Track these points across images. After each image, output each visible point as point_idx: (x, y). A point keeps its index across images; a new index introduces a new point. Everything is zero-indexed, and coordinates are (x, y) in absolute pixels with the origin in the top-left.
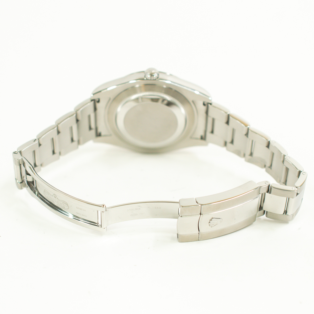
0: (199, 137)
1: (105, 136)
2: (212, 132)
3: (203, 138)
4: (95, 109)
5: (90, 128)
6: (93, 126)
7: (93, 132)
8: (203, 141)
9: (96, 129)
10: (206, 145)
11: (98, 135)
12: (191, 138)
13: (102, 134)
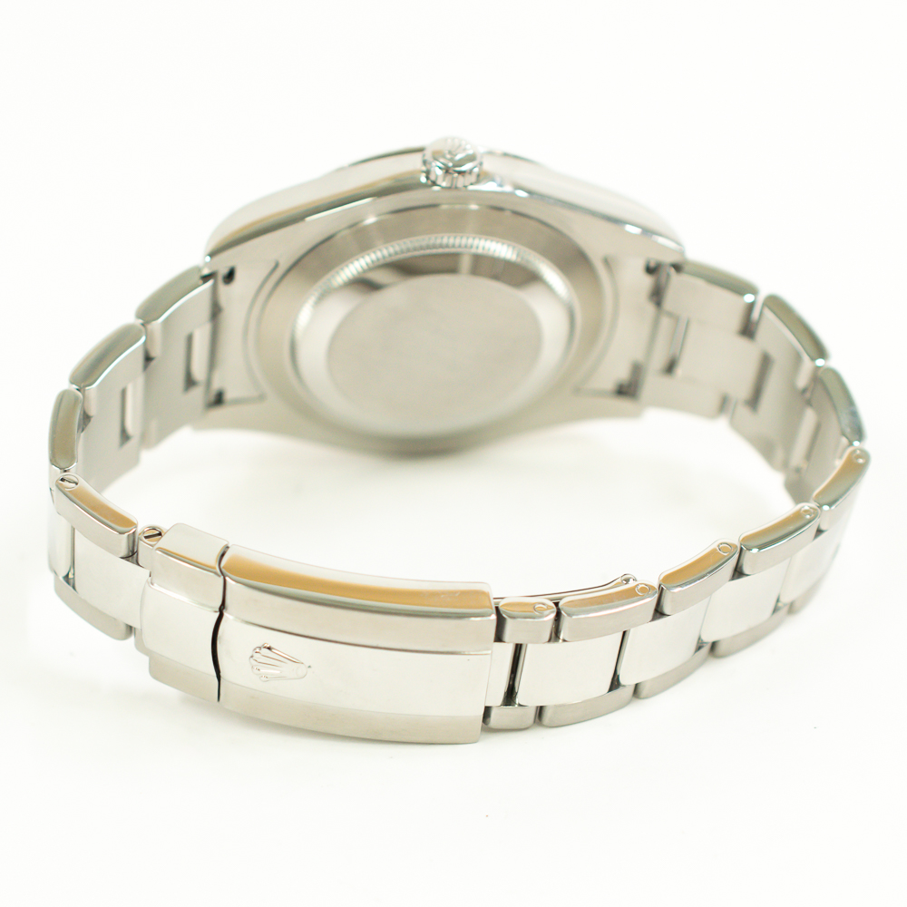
0: (611, 387)
1: (237, 402)
2: (670, 368)
3: (627, 391)
4: (216, 311)
5: (190, 382)
6: (199, 371)
7: (198, 394)
8: (624, 404)
10: (635, 415)
11: (219, 400)
12: (577, 390)
13: (229, 396)
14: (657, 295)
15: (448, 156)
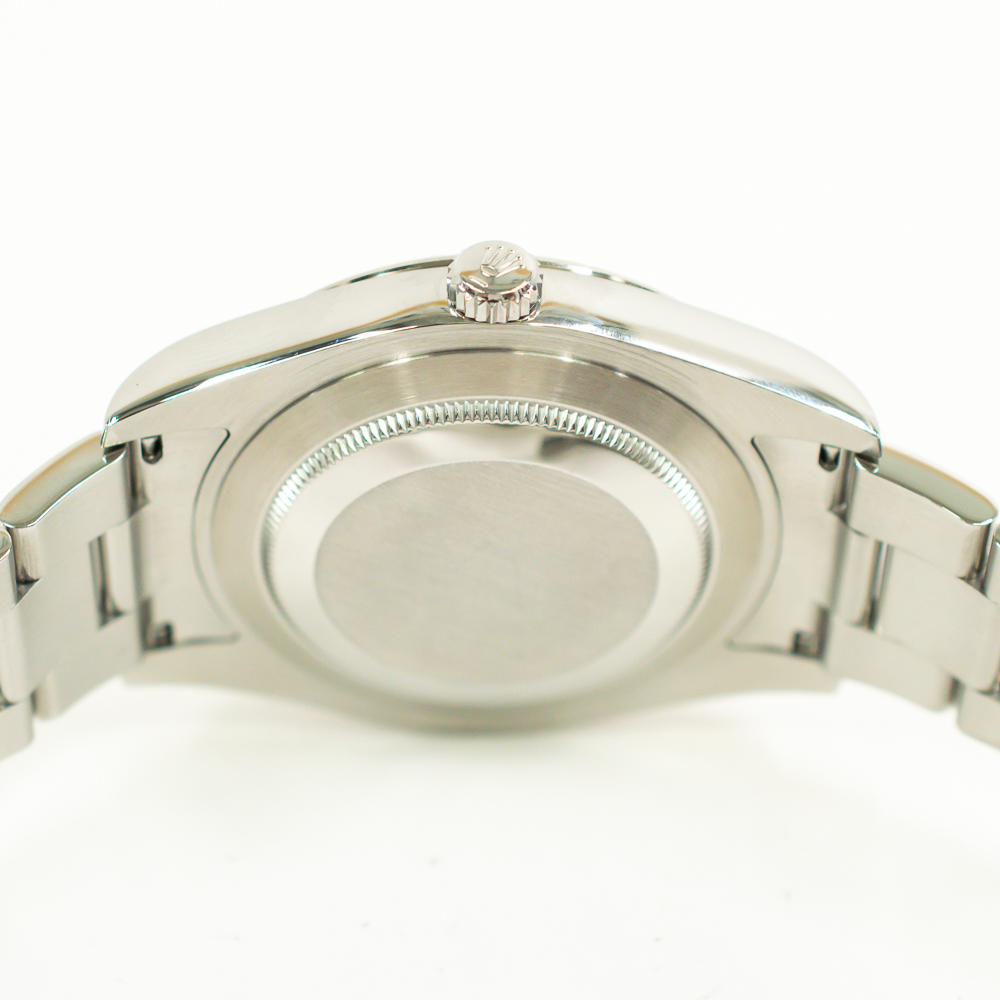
0: (786, 642)
1: (196, 642)
2: (870, 618)
3: (809, 646)
4: (135, 496)
5: (107, 612)
6: (123, 595)
7: (125, 629)
8: (805, 666)
9: (145, 609)
10: (828, 687)
11: (165, 639)
12: (731, 644)
13: (179, 634)
14: (842, 503)
15: (486, 274)
